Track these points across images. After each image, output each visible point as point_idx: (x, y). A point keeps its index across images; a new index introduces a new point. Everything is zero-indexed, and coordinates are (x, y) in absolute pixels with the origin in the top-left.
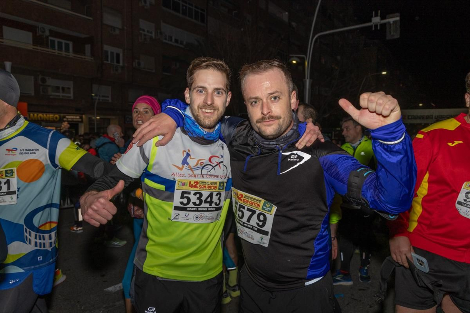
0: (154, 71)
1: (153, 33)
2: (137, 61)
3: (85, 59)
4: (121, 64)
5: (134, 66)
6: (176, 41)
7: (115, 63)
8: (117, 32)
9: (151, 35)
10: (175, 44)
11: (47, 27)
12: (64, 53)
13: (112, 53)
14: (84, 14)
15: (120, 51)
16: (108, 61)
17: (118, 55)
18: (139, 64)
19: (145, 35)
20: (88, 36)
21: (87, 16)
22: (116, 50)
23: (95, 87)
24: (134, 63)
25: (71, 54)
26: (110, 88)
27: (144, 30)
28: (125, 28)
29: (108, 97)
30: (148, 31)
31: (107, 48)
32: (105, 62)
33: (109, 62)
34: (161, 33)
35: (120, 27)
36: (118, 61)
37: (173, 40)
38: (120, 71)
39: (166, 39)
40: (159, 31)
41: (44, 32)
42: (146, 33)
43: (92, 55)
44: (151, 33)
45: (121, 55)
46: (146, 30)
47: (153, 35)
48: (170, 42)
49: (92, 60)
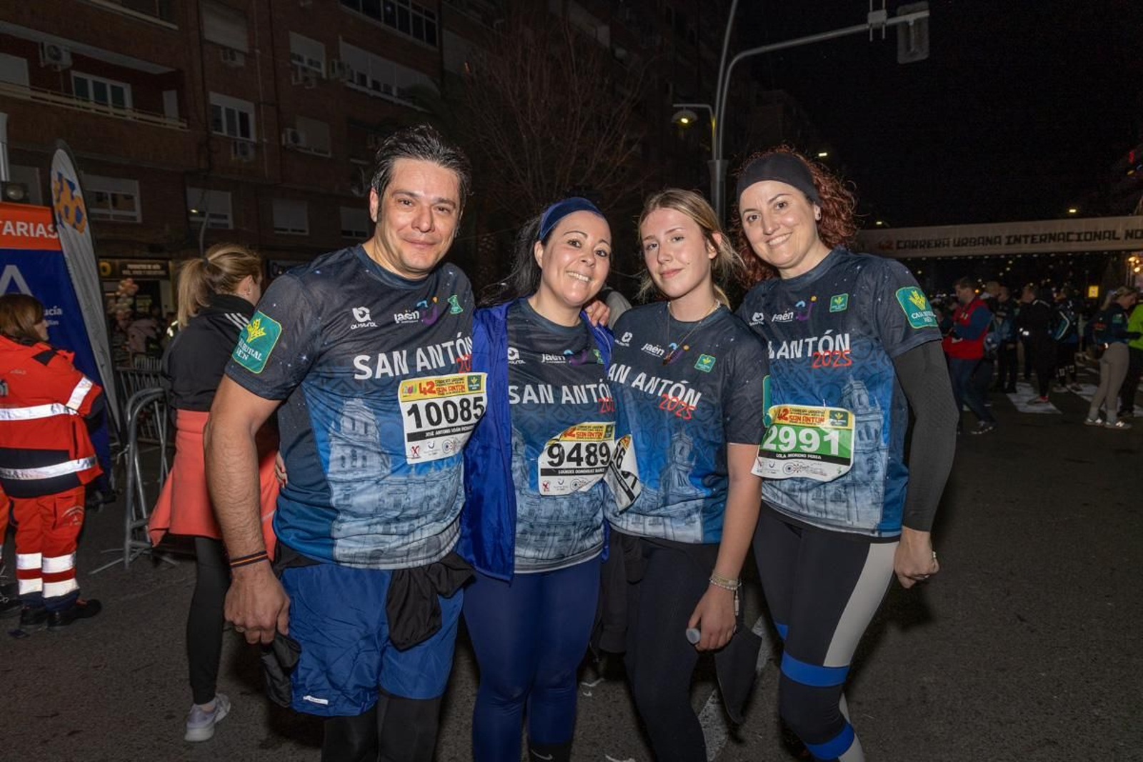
0: (329, 155)
1: (323, 66)
2: (289, 130)
3: (165, 124)
4: (253, 138)
5: (284, 142)
6: (376, 86)
7: (239, 137)
8: (240, 61)
9: (317, 69)
10: (373, 93)
11: (66, 46)
12: (111, 110)
13: (230, 113)
14: (155, 17)
15: (248, 107)
16: (221, 131)
17: (244, 118)
18: (295, 138)
19: (305, 69)
20: (168, 70)
21: (161, 19)
22: (238, 105)
23: (193, 194)
24: (283, 136)
25: (129, 113)
26: (229, 194)
27: (300, 59)
28: (258, 51)
29: (225, 217)
30: (311, 62)
31: (215, 98)
32: (215, 132)
33: (225, 133)
34: (340, 65)
35: (247, 50)
36: (245, 132)
37: (369, 84)
38: (251, 153)
39: (351, 81)
40: (336, 62)
41: (58, 57)
42: (306, 64)
43: (183, 114)
44: (318, 65)
45: (252, 117)
46: (306, 58)
47: (323, 70)
48: (360, 88)
49: (181, 127)
